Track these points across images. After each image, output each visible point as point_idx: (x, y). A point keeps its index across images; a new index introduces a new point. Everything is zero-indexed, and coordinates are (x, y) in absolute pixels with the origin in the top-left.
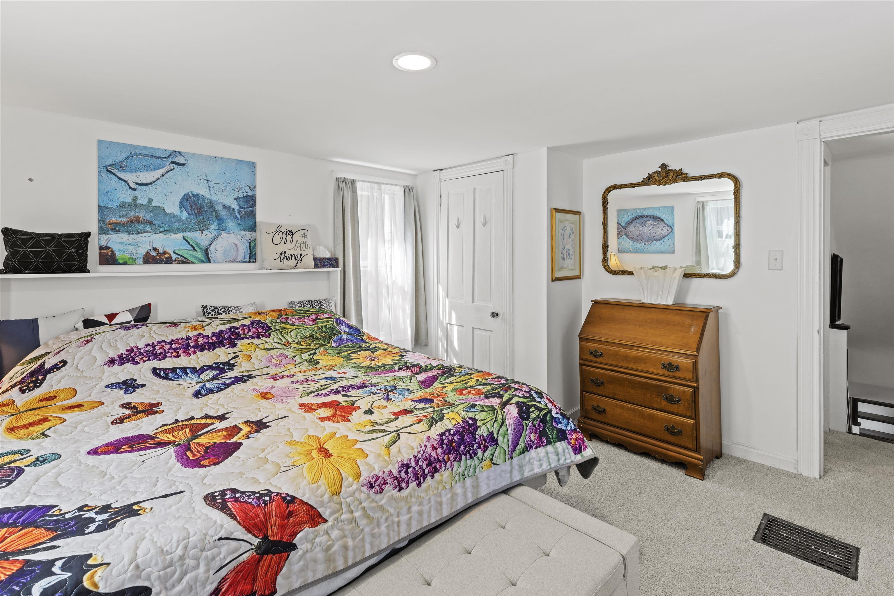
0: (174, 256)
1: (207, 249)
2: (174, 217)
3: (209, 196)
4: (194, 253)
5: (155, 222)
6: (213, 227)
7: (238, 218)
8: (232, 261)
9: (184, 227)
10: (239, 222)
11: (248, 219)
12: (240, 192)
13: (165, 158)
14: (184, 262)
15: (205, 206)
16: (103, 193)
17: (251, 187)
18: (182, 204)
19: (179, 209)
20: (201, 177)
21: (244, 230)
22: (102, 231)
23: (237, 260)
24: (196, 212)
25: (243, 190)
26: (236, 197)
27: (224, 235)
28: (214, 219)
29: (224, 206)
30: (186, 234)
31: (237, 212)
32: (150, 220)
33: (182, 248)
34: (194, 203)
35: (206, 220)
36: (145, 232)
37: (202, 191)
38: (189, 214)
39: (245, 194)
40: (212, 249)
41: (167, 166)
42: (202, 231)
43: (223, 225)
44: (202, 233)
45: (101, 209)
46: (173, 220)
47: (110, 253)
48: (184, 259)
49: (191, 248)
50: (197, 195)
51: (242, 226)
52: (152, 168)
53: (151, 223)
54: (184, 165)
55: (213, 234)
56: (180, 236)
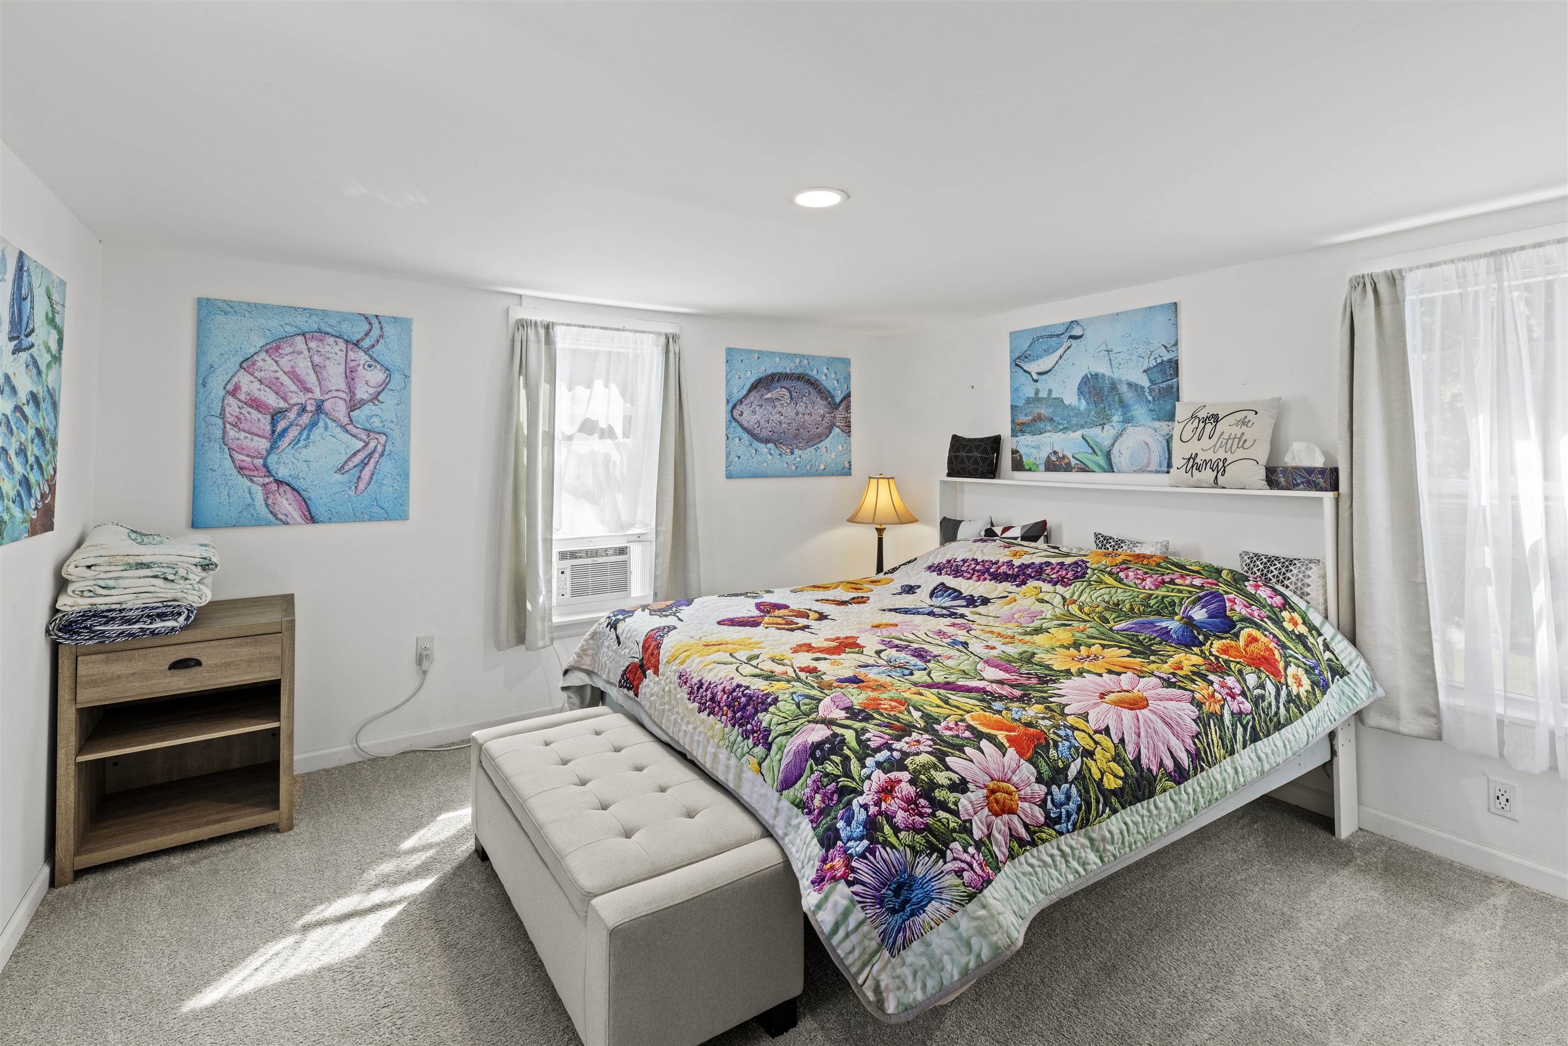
0: (1073, 462)
1: (1110, 451)
2: (1072, 409)
3: (1111, 374)
4: (1094, 457)
5: (1055, 418)
6: (1115, 418)
7: (1149, 401)
8: (1142, 471)
9: (1082, 422)
10: (1151, 407)
11: (1164, 401)
12: (1152, 357)
13: (1063, 334)
14: (1084, 470)
15: (1106, 389)
16: (1015, 390)
17: (1168, 346)
18: (1080, 392)
19: (1077, 398)
20: (1100, 349)
21: (1159, 420)
22: (1014, 434)
23: (1149, 469)
24: (1096, 399)
25: (1155, 354)
26: (1145, 368)
27: (1130, 430)
28: (1117, 406)
29: (1130, 385)
30: (1085, 431)
31: (1148, 391)
32: (1050, 416)
33: (1081, 451)
34: (1093, 386)
35: (1107, 409)
36: (1046, 432)
37: (1102, 368)
38: (1088, 403)
39: (1159, 360)
40: (1115, 451)
41: (1065, 344)
42: (1103, 425)
43: (1129, 415)
44: (1103, 428)
45: (1014, 408)
46: (1071, 413)
47: (1019, 458)
48: (1083, 466)
49: (1090, 451)
50: (1097, 375)
51: (1154, 413)
52: (1051, 350)
53: (1051, 420)
54: (1081, 337)
55: (1117, 429)
56: (1079, 433)
